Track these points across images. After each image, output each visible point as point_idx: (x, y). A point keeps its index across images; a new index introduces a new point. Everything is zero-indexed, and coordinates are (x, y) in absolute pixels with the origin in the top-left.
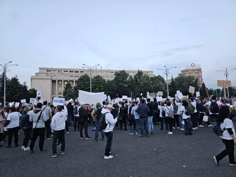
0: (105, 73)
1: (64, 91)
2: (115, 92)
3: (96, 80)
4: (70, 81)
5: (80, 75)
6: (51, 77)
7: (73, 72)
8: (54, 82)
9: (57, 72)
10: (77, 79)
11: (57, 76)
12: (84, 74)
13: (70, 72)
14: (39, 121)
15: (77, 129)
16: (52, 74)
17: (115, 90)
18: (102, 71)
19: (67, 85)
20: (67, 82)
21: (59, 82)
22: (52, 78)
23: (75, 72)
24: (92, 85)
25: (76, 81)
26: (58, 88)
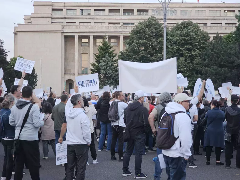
0: (208, 14)
1: (93, 65)
2: (235, 71)
3: (181, 36)
4: (111, 37)
5: (137, 19)
6: (63, 27)
7: (118, 11)
8: (69, 39)
9: (78, 12)
10: (128, 31)
11: (78, 24)
12: (147, 17)
13: (110, 11)
14: (25, 125)
15: (117, 155)
16: (66, 18)
17: (235, 64)
18: (200, 8)
19: (101, 48)
20: (101, 40)
21: (84, 40)
22: (66, 30)
23: (125, 11)
24: (167, 48)
25: (125, 38)
26: (79, 56)
